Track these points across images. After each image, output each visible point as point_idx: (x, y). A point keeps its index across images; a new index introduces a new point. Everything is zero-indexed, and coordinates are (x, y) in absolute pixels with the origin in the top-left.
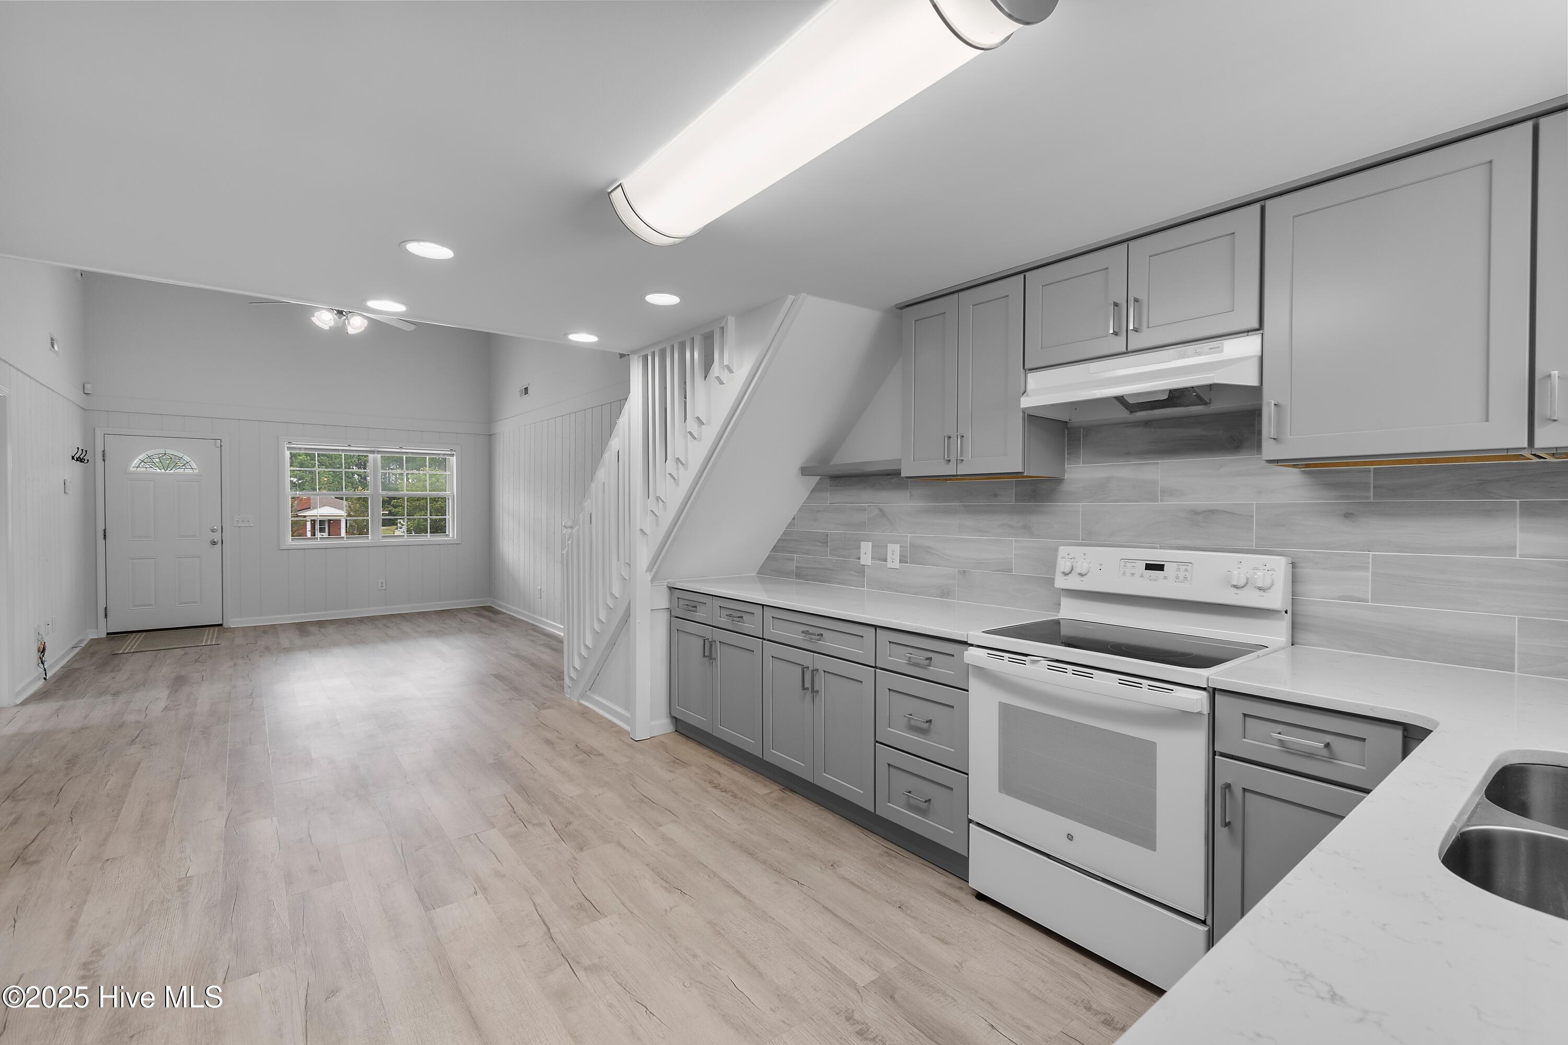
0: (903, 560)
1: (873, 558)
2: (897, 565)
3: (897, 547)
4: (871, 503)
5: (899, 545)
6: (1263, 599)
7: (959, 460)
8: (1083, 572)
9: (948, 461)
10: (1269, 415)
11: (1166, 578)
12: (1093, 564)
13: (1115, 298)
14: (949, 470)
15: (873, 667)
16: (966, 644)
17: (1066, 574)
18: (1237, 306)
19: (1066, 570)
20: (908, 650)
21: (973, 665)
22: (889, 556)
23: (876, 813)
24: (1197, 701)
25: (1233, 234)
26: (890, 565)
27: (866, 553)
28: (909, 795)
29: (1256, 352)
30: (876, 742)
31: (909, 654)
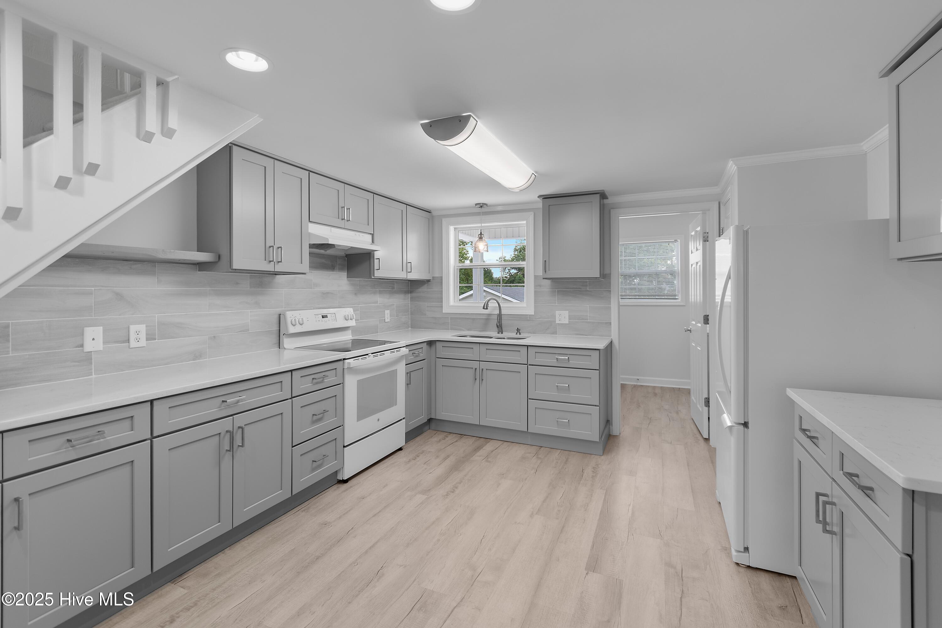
0: (150, 337)
1: (105, 343)
2: (143, 343)
3: (142, 328)
4: (102, 286)
5: (145, 325)
6: (352, 323)
7: (279, 262)
8: (301, 322)
9: (270, 261)
10: (376, 262)
11: (329, 320)
12: (304, 319)
13: (341, 204)
14: (270, 268)
15: (290, 399)
16: (344, 359)
17: (294, 325)
18: (369, 224)
19: (294, 323)
20: (313, 376)
21: (348, 368)
22: (133, 337)
23: (293, 495)
24: (405, 351)
25: (368, 200)
26: (133, 344)
27: (93, 339)
28: (313, 463)
29: (371, 241)
30: (293, 447)
31: (313, 379)
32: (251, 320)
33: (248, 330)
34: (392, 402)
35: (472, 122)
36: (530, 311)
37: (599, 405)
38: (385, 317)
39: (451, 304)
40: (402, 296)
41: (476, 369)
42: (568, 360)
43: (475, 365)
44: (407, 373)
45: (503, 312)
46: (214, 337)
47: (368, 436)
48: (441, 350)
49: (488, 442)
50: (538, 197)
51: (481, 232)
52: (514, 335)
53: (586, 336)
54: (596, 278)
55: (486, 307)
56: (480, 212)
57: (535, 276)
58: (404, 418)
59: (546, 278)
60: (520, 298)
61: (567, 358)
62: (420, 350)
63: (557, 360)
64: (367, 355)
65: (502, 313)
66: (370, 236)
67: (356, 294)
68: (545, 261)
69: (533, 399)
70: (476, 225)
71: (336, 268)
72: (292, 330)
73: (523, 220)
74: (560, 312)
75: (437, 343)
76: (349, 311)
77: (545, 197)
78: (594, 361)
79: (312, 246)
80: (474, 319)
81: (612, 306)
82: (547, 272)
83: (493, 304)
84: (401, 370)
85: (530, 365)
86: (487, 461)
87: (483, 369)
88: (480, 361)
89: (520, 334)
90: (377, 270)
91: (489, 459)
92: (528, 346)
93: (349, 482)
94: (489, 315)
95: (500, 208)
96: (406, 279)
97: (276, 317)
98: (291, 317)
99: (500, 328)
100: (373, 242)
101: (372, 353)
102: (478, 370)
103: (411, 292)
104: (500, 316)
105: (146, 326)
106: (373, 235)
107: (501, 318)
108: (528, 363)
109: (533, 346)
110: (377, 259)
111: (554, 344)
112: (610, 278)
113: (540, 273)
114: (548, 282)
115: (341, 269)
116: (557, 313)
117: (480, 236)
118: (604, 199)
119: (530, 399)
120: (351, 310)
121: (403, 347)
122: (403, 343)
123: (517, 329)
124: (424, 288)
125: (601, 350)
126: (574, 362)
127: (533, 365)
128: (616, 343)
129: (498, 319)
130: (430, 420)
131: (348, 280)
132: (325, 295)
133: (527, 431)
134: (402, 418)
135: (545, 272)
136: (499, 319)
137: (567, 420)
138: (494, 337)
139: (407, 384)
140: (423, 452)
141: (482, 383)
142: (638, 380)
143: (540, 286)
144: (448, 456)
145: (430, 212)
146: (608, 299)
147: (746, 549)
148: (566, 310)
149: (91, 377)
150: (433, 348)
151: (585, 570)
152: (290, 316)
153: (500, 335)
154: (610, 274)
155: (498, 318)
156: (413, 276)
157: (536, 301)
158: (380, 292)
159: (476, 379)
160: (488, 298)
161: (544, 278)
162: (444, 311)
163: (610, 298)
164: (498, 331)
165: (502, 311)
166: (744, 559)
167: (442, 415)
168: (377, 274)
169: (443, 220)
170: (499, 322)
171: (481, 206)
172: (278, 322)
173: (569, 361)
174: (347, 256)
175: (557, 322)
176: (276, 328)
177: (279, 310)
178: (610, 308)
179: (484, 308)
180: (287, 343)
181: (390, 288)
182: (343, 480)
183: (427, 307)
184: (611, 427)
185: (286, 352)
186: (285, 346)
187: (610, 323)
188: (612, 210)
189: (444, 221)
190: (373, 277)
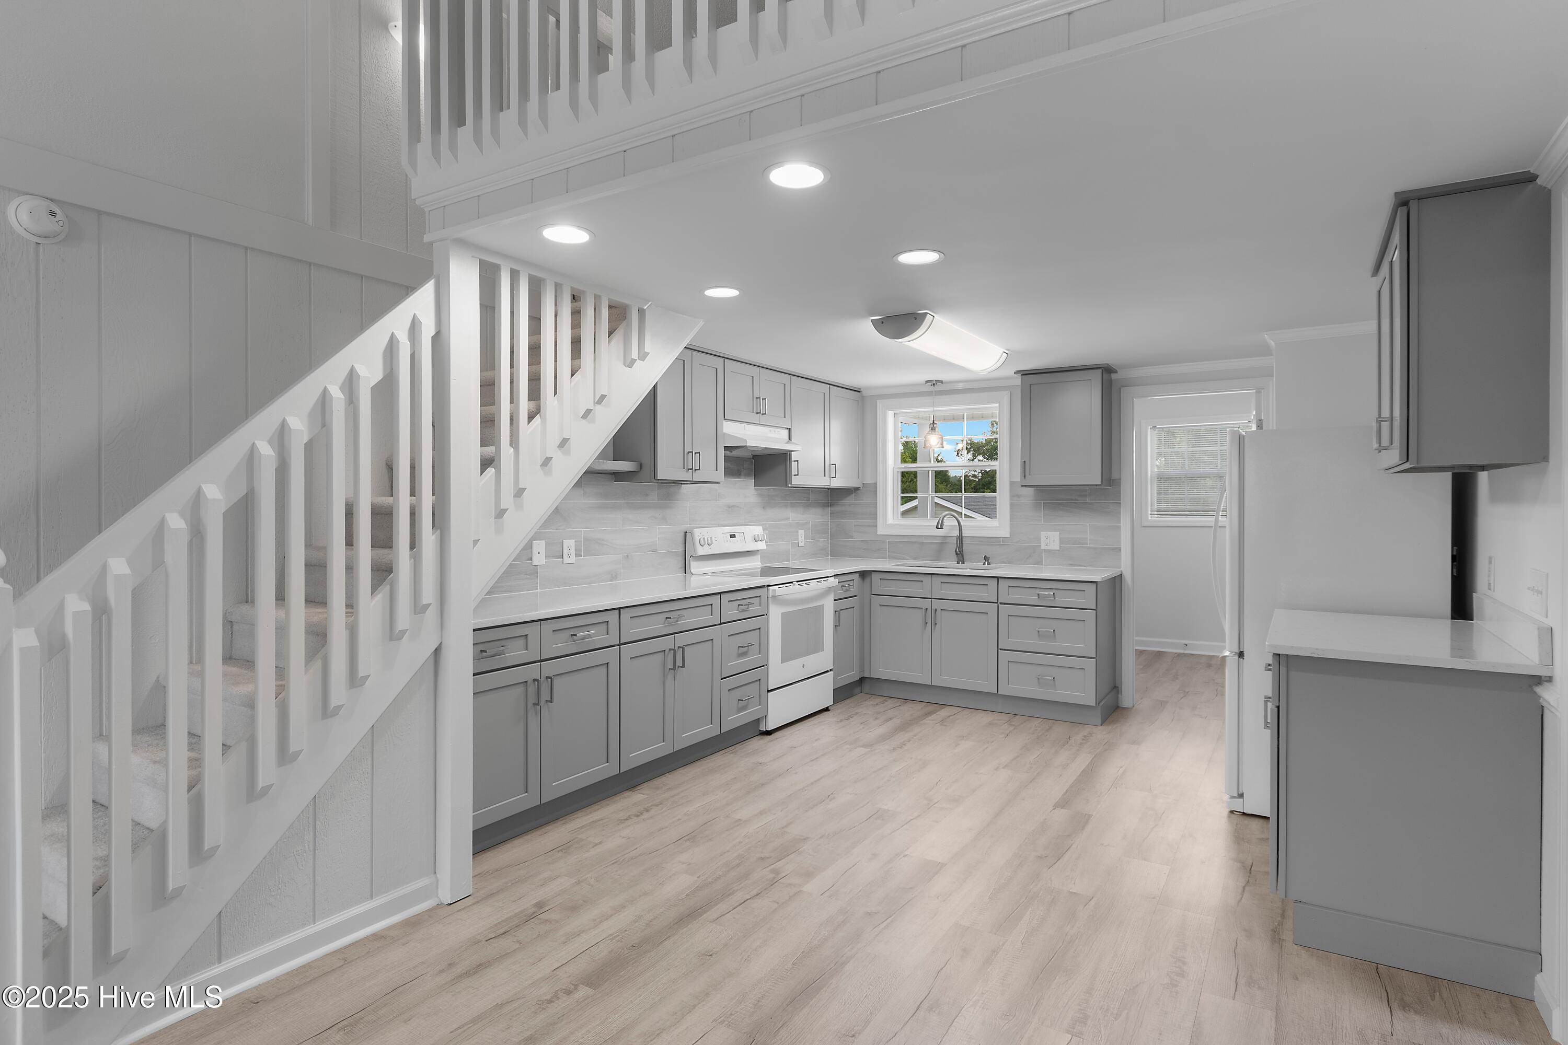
0: (578, 554)
1: (546, 557)
2: (573, 559)
3: (572, 544)
6: (761, 546)
7: (696, 470)
8: (710, 543)
9: (689, 469)
10: (794, 465)
11: (737, 541)
12: (713, 538)
13: (756, 395)
14: (687, 476)
15: (719, 625)
16: (768, 586)
17: (702, 546)
18: (786, 416)
19: (702, 543)
20: (739, 602)
21: (773, 596)
22: (566, 552)
23: (722, 732)
24: (833, 582)
25: (785, 384)
26: (566, 560)
27: (539, 553)
28: (738, 702)
29: (787, 438)
30: (721, 679)
31: (739, 605)
32: (658, 538)
33: (656, 550)
34: (817, 647)
35: (929, 318)
36: (1005, 532)
37: (1095, 656)
38: (797, 539)
39: (889, 522)
40: (819, 511)
41: (927, 609)
42: (1053, 596)
43: (926, 603)
44: (836, 611)
45: (965, 533)
46: (628, 556)
47: (791, 684)
48: (878, 585)
49: (943, 708)
50: (1015, 373)
51: (933, 421)
52: (981, 565)
53: (1085, 568)
54: (1096, 485)
55: (940, 526)
56: (932, 391)
57: (1011, 482)
58: (831, 670)
59: (1026, 486)
60: (989, 511)
61: (1052, 593)
62: (851, 583)
63: (1039, 597)
64: (792, 582)
65: (963, 535)
66: (787, 431)
67: (764, 508)
68: (1025, 462)
69: (1005, 650)
70: (926, 409)
71: (742, 474)
72: (701, 551)
73: (994, 403)
74: (1047, 534)
75: (873, 575)
76: (758, 530)
77: (1025, 374)
78: (1088, 598)
79: (726, 448)
80: (922, 544)
81: (1122, 524)
82: (1026, 477)
83: (950, 523)
84: (829, 605)
85: (1001, 603)
86: (941, 725)
87: (936, 610)
88: (932, 598)
89: (989, 564)
90: (795, 475)
91: (945, 724)
92: (998, 578)
93: (773, 735)
94: (945, 537)
95: (961, 386)
96: (829, 487)
97: (683, 534)
98: (699, 536)
99: (960, 556)
100: (790, 439)
101: (797, 582)
102: (929, 610)
103: (832, 505)
104: (960, 538)
105: (575, 541)
106: (789, 430)
107: (962, 542)
108: (999, 601)
109: (1005, 578)
110: (795, 461)
111: (1034, 575)
112: (1120, 486)
113: (1018, 478)
114: (1031, 491)
115: (748, 475)
116: (1043, 534)
117: (932, 426)
118: (1111, 373)
119: (1001, 649)
120: (761, 528)
121: (831, 577)
122: (831, 572)
123: (985, 556)
124: (850, 500)
125: (1098, 583)
126: (1062, 599)
127: (1005, 604)
128: (1127, 577)
129: (957, 543)
130: (862, 680)
131: (755, 489)
132: (731, 508)
133: (996, 692)
134: (829, 669)
135: (1025, 476)
136: (960, 543)
137: (1051, 677)
138: (951, 567)
139: (836, 626)
140: (857, 714)
141: (934, 629)
142: (1186, 645)
143: (1018, 496)
144: (891, 719)
145: (859, 392)
146: (1117, 515)
147: (1241, 796)
148: (1055, 530)
149: (537, 591)
150: (867, 580)
151: (1053, 807)
152: (698, 534)
153: (960, 565)
154: (1120, 479)
155: (957, 541)
156: (836, 483)
157: (1012, 518)
158: (793, 505)
159: (926, 623)
160: (944, 514)
161: (1022, 486)
162: (881, 531)
163: (1120, 513)
164: (956, 560)
165: (963, 532)
166: (1238, 806)
167: (880, 671)
168: (796, 481)
169: (878, 402)
170: (959, 548)
171: (934, 384)
172: (684, 542)
173: (1055, 598)
174: (753, 456)
175: (1043, 547)
176: (681, 549)
177: (684, 527)
178: (1119, 527)
179: (937, 527)
180: (695, 567)
181: (805, 499)
182: (766, 730)
183: (855, 526)
184: (1119, 696)
185: (693, 578)
186: (692, 571)
187: (1120, 549)
188: (1122, 389)
189: (880, 404)
190: (790, 486)
